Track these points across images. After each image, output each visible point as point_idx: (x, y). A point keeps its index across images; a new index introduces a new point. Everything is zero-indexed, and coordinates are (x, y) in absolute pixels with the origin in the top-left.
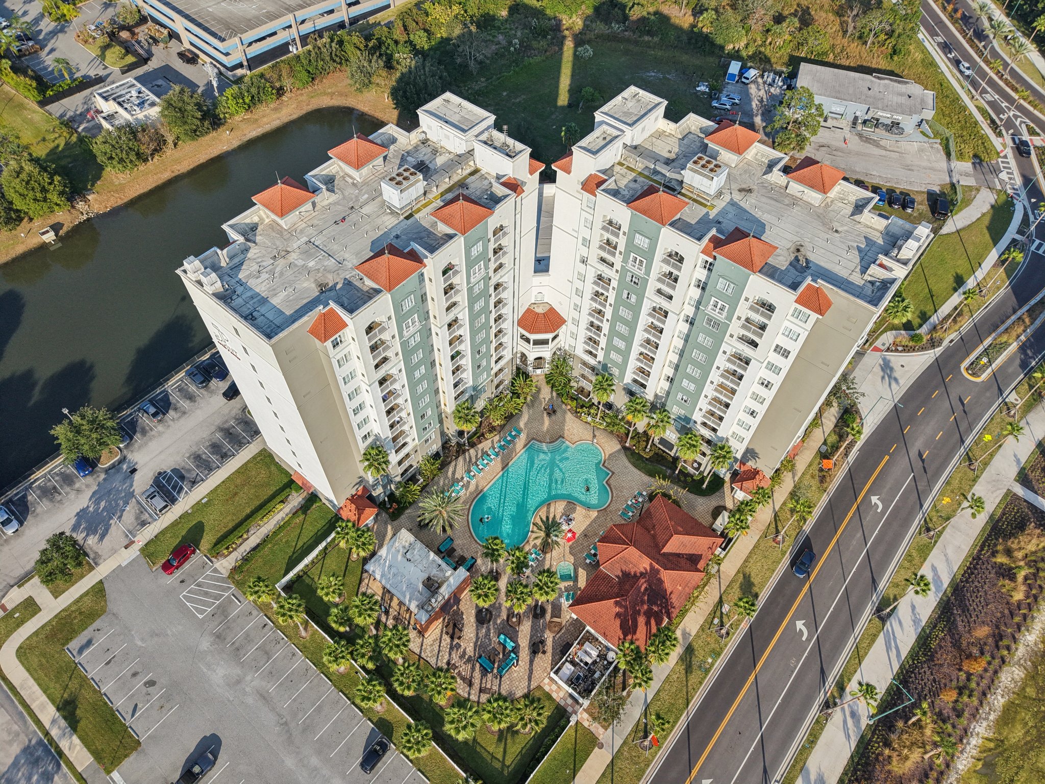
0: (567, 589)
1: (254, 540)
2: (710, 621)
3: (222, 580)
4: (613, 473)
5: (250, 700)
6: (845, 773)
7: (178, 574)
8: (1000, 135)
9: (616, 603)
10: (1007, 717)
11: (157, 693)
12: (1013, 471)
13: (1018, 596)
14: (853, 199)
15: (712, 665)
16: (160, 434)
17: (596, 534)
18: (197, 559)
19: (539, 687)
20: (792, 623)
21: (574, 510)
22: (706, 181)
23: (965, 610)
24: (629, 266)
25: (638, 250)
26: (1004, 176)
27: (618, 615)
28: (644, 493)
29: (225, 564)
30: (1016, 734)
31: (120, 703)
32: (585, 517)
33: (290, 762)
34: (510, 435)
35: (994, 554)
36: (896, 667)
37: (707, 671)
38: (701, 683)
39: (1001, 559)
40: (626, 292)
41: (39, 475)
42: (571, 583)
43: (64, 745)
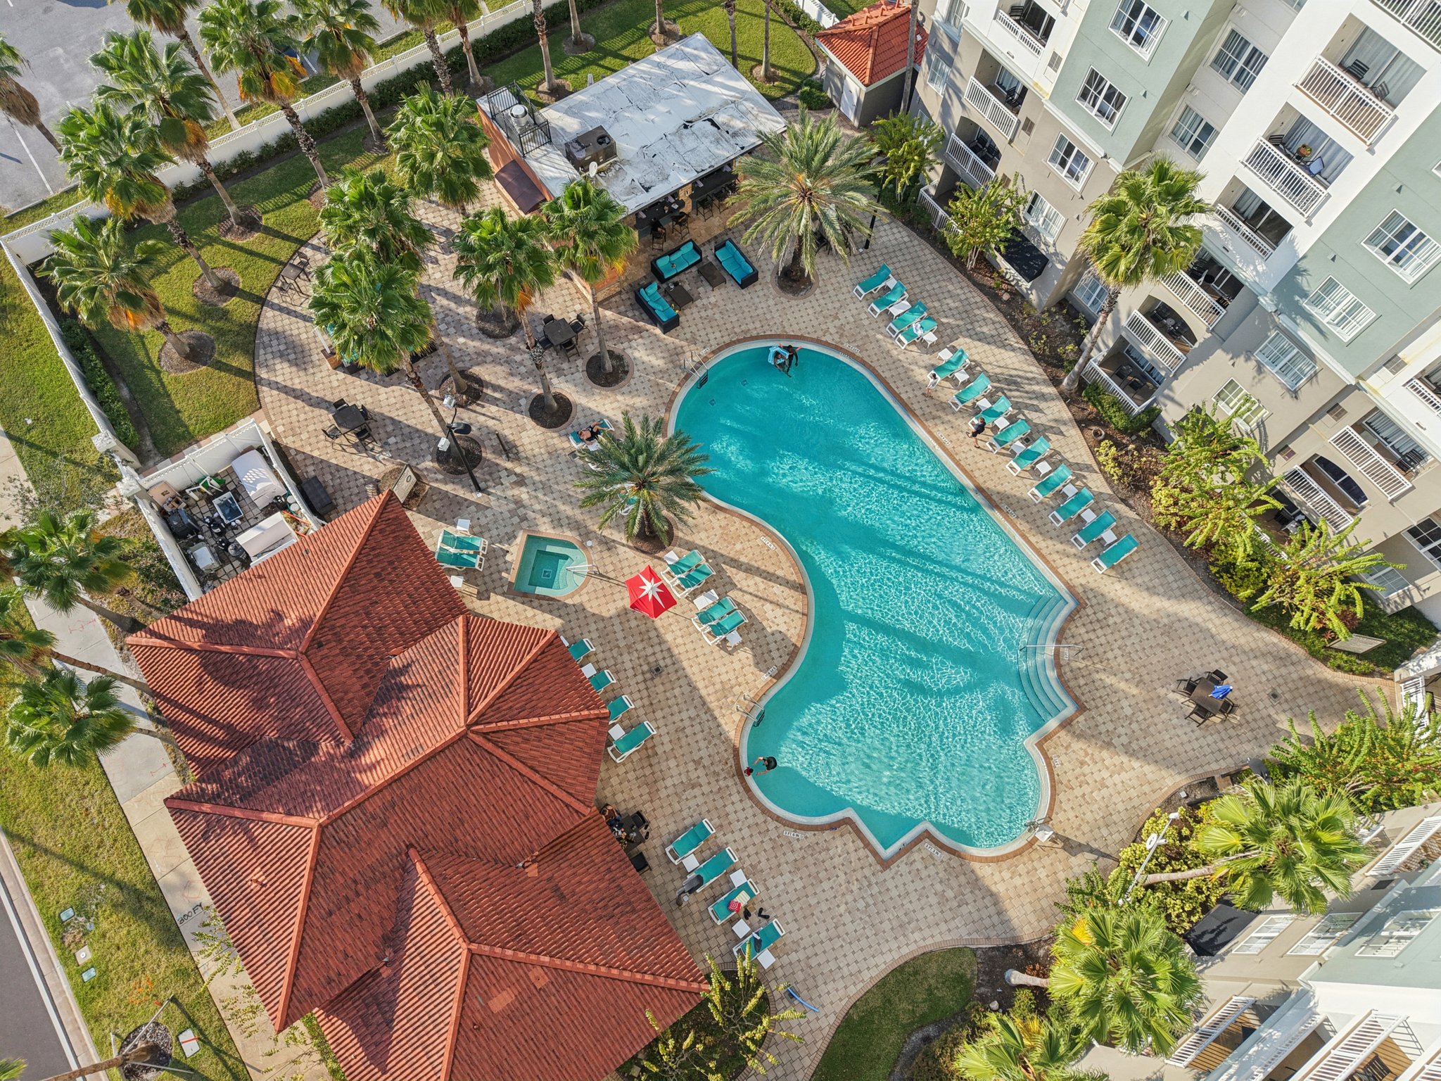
0: (494, 556)
2: (201, 1016)
4: (885, 864)
17: (652, 707)
19: (256, 405)
21: (761, 662)
28: (766, 958)
32: (726, 690)
34: (1100, 525)
37: (58, 930)
38: (36, 887)
42: (511, 577)
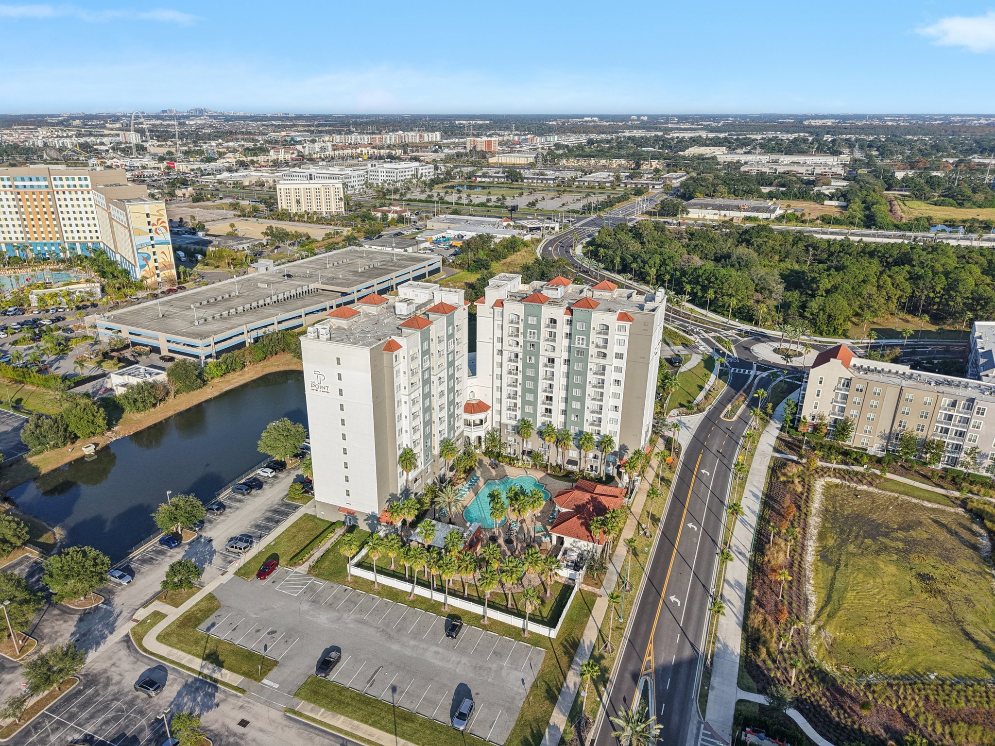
1: (317, 554)
2: (637, 532)
3: (304, 576)
4: (546, 484)
5: (352, 626)
6: (749, 575)
7: (269, 579)
8: (691, 335)
9: (578, 518)
10: (822, 536)
11: (279, 637)
12: (771, 449)
13: (799, 489)
14: (625, 295)
15: (649, 550)
16: (223, 521)
18: (279, 570)
20: (685, 526)
22: (555, 292)
23: (775, 501)
24: (528, 339)
25: (532, 326)
26: (701, 348)
27: (582, 524)
29: (303, 569)
30: (831, 542)
31: (253, 646)
33: (395, 647)
34: (473, 480)
35: (778, 478)
36: (753, 531)
37: (647, 553)
38: (646, 559)
39: (782, 479)
40: (528, 357)
41: (137, 554)
43: (216, 676)
